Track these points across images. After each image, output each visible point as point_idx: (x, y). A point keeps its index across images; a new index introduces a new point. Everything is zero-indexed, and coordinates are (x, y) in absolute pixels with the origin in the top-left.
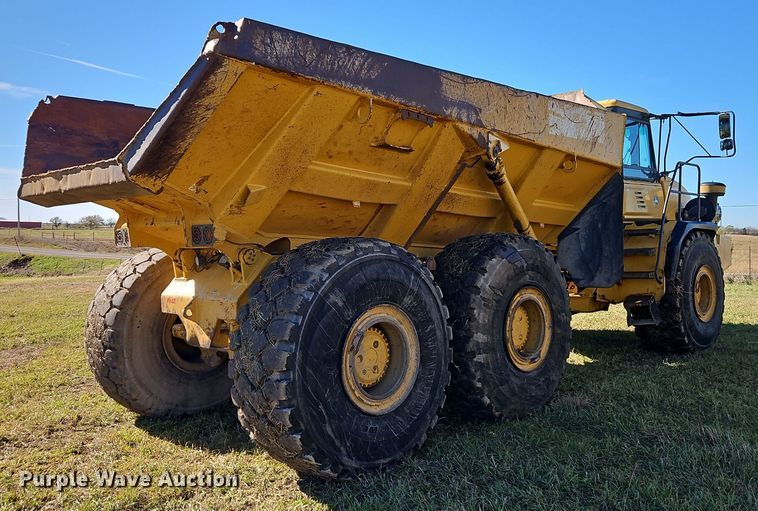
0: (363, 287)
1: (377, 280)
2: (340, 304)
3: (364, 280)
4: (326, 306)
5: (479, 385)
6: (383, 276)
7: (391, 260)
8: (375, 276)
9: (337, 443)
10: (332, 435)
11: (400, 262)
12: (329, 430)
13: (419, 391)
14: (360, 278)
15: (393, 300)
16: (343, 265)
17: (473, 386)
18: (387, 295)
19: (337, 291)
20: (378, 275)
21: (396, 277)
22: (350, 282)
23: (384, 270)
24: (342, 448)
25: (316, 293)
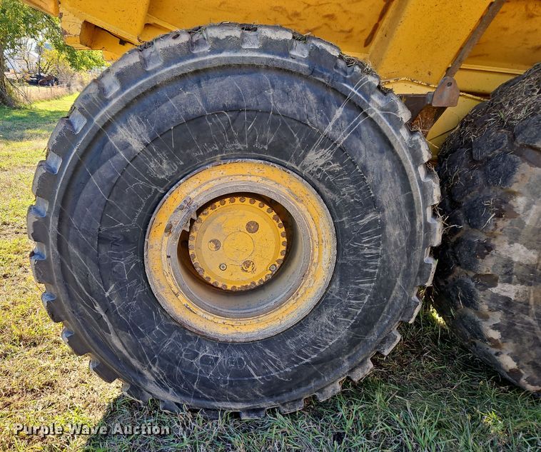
0: (196, 120)
1: (236, 110)
2: (137, 146)
3: (199, 107)
4: (107, 148)
5: (495, 335)
6: (251, 102)
7: (283, 71)
8: (229, 100)
9: (135, 362)
10: (124, 352)
11: (309, 77)
12: (116, 342)
13: (324, 319)
14: (192, 100)
15: (279, 154)
16: (155, 71)
17: (478, 333)
18: (264, 142)
19: (133, 119)
20: (240, 98)
21: (290, 108)
22: (164, 108)
23: (260, 90)
24: (145, 372)
25: (90, 120)
